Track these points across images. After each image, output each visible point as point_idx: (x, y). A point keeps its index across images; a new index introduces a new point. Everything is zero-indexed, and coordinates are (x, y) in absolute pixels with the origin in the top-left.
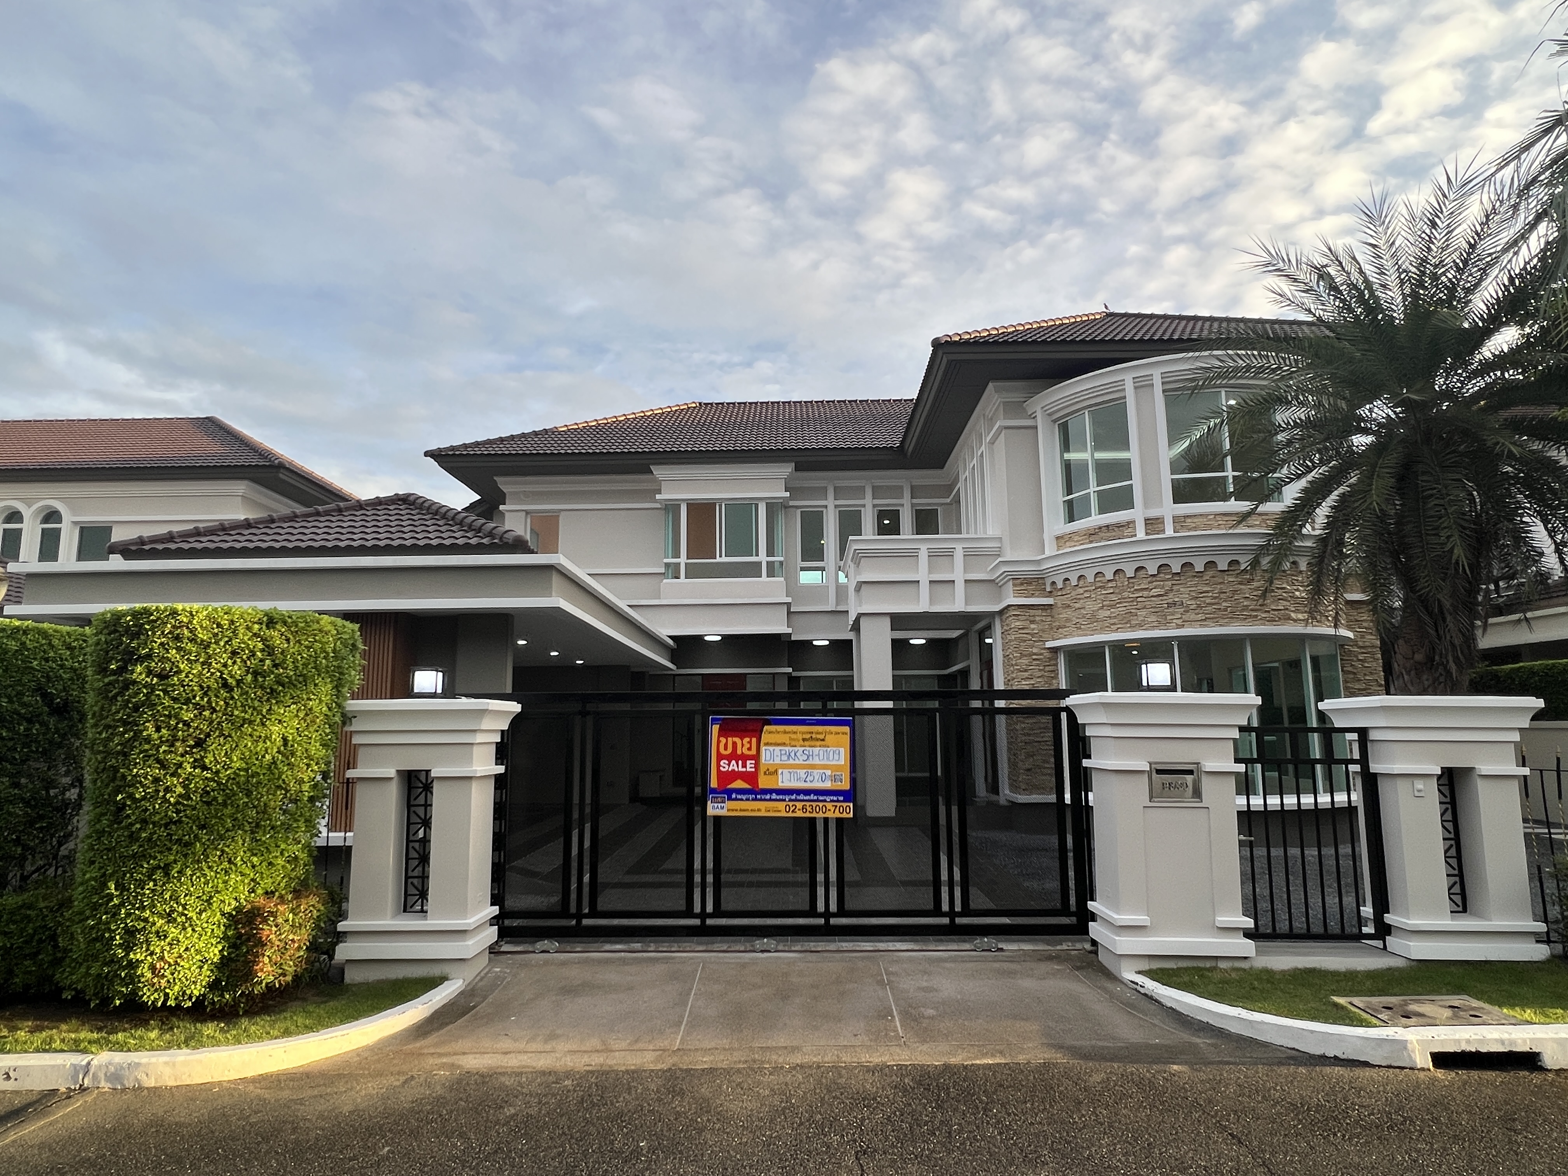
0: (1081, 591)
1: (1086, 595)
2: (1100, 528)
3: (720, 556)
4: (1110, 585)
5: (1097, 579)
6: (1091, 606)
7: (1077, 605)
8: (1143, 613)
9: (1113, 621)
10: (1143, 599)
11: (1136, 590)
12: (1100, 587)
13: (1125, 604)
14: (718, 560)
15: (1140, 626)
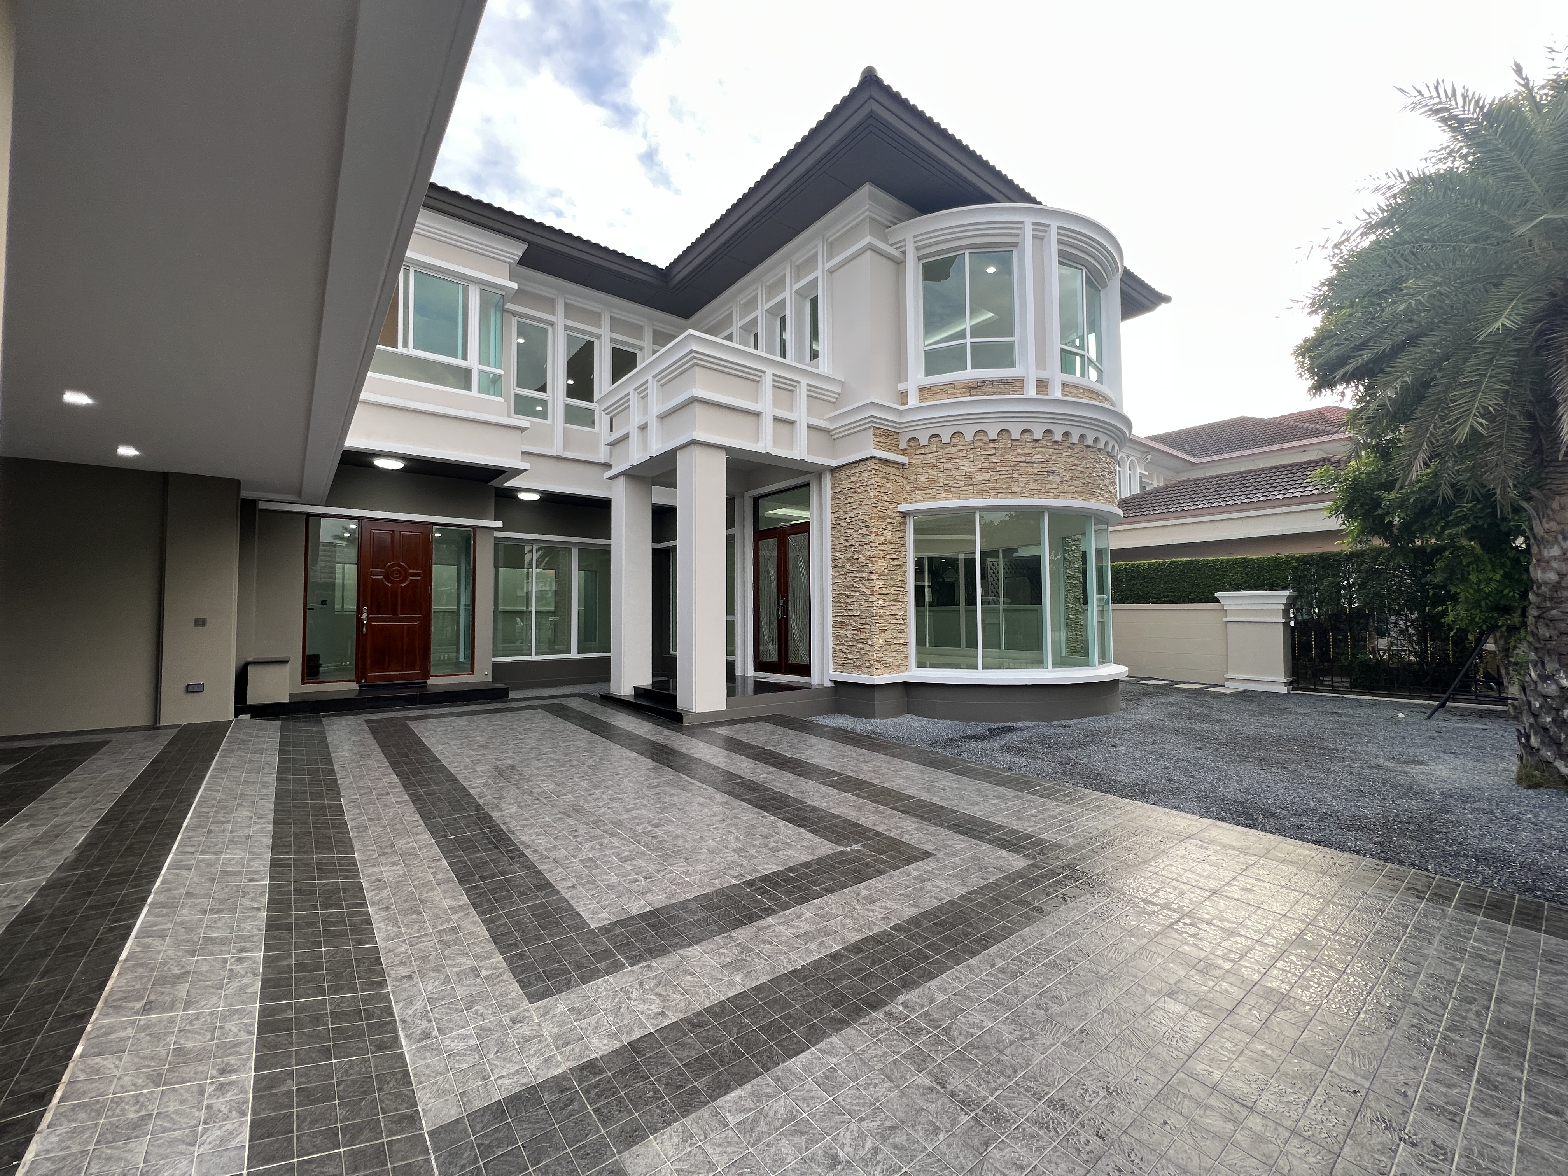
0: (954, 450)
1: (961, 454)
2: (984, 382)
3: (405, 345)
4: (992, 445)
5: (977, 438)
6: (966, 467)
7: (947, 466)
8: (1024, 479)
9: (992, 485)
10: (1025, 465)
11: (1019, 454)
12: (980, 447)
13: (1007, 468)
14: (401, 349)
15: (1021, 493)
